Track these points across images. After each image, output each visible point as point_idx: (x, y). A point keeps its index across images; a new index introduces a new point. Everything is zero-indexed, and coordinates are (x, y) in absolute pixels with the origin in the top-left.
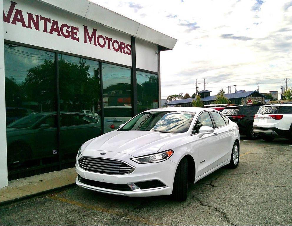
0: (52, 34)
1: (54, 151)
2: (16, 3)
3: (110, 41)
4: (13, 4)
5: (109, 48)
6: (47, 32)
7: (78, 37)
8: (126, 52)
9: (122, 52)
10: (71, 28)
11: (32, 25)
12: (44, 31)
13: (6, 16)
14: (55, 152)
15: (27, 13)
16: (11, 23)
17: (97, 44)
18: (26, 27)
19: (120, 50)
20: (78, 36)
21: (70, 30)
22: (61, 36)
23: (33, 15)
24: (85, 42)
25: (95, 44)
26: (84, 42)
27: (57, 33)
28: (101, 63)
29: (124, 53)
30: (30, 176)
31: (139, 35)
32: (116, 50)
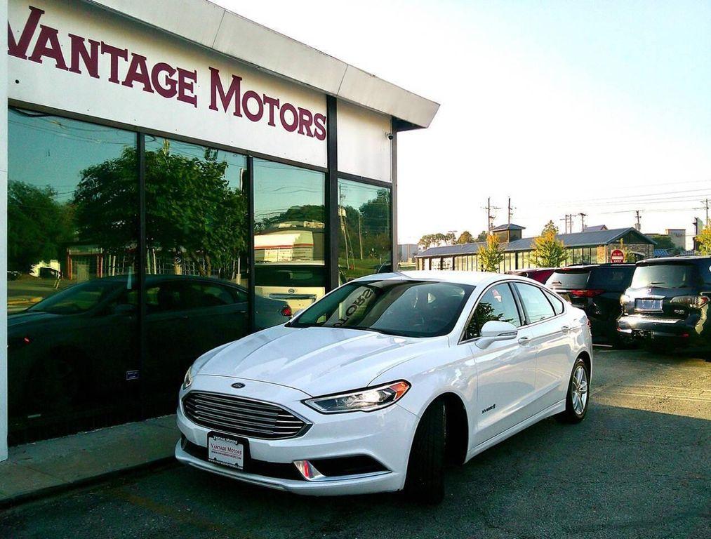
0: (131, 86)
1: (129, 373)
2: (43, 12)
3: (275, 107)
4: (36, 14)
5: (271, 123)
6: (118, 82)
7: (196, 96)
8: (313, 133)
9: (304, 134)
10: (177, 73)
11: (82, 65)
12: (110, 80)
13: (17, 42)
14: (132, 375)
15: (70, 35)
16: (30, 58)
17: (242, 112)
18: (67, 69)
19: (298, 129)
20: (195, 93)
21: (176, 77)
22: (153, 92)
23: (83, 39)
24: (213, 106)
25: (237, 114)
26: (211, 107)
27: (143, 85)
28: (250, 157)
29: (309, 134)
30: (66, 435)
31: (346, 93)
32: (290, 128)
